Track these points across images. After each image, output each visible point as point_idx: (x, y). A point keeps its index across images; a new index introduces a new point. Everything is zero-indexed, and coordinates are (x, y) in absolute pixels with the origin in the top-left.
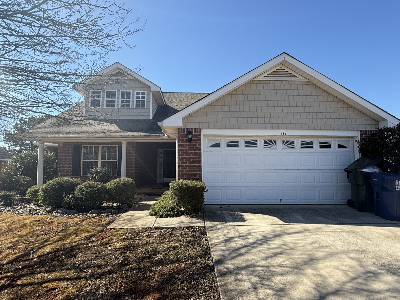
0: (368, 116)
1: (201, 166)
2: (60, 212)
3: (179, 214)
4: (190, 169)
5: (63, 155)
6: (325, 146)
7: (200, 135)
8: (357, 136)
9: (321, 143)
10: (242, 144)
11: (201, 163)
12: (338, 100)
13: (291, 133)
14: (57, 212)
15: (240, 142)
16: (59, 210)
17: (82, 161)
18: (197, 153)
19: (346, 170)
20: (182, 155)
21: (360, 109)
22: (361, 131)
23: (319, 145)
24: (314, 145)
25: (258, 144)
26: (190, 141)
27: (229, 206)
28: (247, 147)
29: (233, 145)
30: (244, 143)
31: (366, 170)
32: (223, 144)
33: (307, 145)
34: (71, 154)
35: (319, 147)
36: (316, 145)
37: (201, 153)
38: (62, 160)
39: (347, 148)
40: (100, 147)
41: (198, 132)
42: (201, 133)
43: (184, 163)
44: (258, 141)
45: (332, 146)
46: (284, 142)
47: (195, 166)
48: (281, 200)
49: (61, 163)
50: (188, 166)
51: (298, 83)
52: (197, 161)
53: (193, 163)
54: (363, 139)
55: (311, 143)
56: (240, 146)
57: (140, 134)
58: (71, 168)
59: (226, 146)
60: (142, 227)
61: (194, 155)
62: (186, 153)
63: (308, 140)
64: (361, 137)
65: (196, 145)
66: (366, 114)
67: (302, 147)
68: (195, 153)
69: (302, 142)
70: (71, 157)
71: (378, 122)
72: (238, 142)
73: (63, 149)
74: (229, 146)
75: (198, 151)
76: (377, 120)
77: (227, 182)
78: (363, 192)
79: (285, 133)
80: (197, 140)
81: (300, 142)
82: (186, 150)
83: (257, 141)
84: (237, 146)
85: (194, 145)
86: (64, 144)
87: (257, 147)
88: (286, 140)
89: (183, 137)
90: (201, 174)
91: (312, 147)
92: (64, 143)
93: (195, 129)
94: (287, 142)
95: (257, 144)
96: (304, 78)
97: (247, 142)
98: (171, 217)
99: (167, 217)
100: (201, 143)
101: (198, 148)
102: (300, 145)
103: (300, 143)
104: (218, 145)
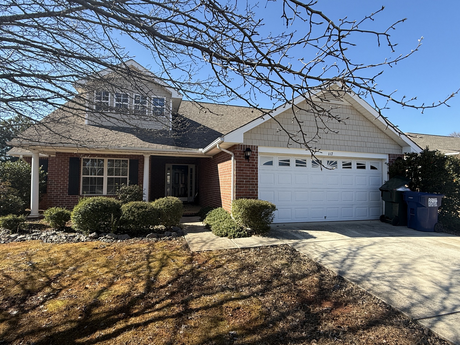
0: (395, 141)
1: (257, 184)
2: (109, 237)
3: (249, 234)
4: (247, 187)
5: (55, 169)
6: (361, 167)
7: (257, 152)
8: (386, 159)
9: (358, 164)
10: (293, 163)
11: (257, 182)
12: (373, 126)
13: (336, 154)
14: (105, 238)
15: (291, 161)
16: (107, 236)
17: (82, 176)
18: (254, 171)
19: (380, 189)
20: (239, 173)
21: (389, 135)
22: (389, 155)
23: (356, 166)
24: (352, 166)
25: (307, 163)
26: (247, 157)
27: (284, 224)
28: (297, 165)
29: (285, 163)
30: (295, 161)
31: (400, 189)
32: (276, 163)
33: (347, 165)
34: (68, 167)
35: (356, 167)
36: (354, 166)
37: (257, 171)
38: (54, 175)
39: (377, 169)
40: (106, 160)
41: (254, 150)
42: (257, 150)
43: (241, 181)
44: (307, 160)
45: (366, 167)
46: (328, 162)
47: (251, 184)
48: (325, 217)
49: (53, 179)
50: (245, 184)
51: (343, 107)
52: (253, 179)
53: (250, 182)
54: (391, 162)
55: (350, 164)
56: (291, 165)
57: (169, 147)
58: (66, 185)
59: (278, 164)
60: (229, 248)
61: (251, 173)
62: (243, 170)
63: (348, 161)
64: (389, 159)
65: (253, 163)
66: (394, 139)
67: (343, 168)
68: (252, 171)
69: (343, 162)
70: (67, 171)
71: (402, 147)
72: (289, 161)
73: (56, 161)
74: (281, 164)
75: (254, 168)
76: (401, 145)
77: (279, 201)
78: (396, 209)
79: (331, 154)
80: (254, 158)
81: (341, 162)
82: (243, 168)
83: (305, 160)
84: (289, 165)
85: (251, 163)
86: (56, 155)
87: (306, 166)
88: (330, 160)
89: (240, 154)
90: (257, 192)
91: (351, 168)
92: (57, 153)
93: (252, 146)
94: (331, 162)
95: (305, 163)
96: (348, 103)
97: (297, 161)
98: (243, 237)
99: (240, 237)
100: (257, 160)
101: (254, 165)
102: (342, 165)
103: (342, 164)
104: (270, 163)
